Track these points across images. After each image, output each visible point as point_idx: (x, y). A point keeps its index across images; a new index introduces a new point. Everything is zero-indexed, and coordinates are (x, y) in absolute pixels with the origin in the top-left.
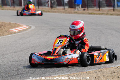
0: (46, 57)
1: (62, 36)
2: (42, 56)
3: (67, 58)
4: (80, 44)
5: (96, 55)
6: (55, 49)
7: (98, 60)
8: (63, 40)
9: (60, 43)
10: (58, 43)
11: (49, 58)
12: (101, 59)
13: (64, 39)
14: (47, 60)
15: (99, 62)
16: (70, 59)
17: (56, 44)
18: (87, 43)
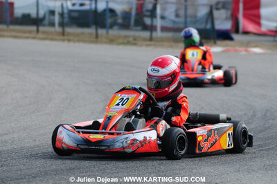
0: (86, 136)
1: (128, 89)
2: (79, 132)
3: (134, 140)
4: (170, 108)
5: (202, 136)
6: (109, 118)
7: (206, 146)
8: (128, 99)
9: (123, 105)
10: (118, 104)
11: (92, 137)
12: (214, 143)
13: (132, 96)
14: (87, 142)
15: (210, 150)
16: (140, 142)
17: (113, 106)
18: (185, 104)
